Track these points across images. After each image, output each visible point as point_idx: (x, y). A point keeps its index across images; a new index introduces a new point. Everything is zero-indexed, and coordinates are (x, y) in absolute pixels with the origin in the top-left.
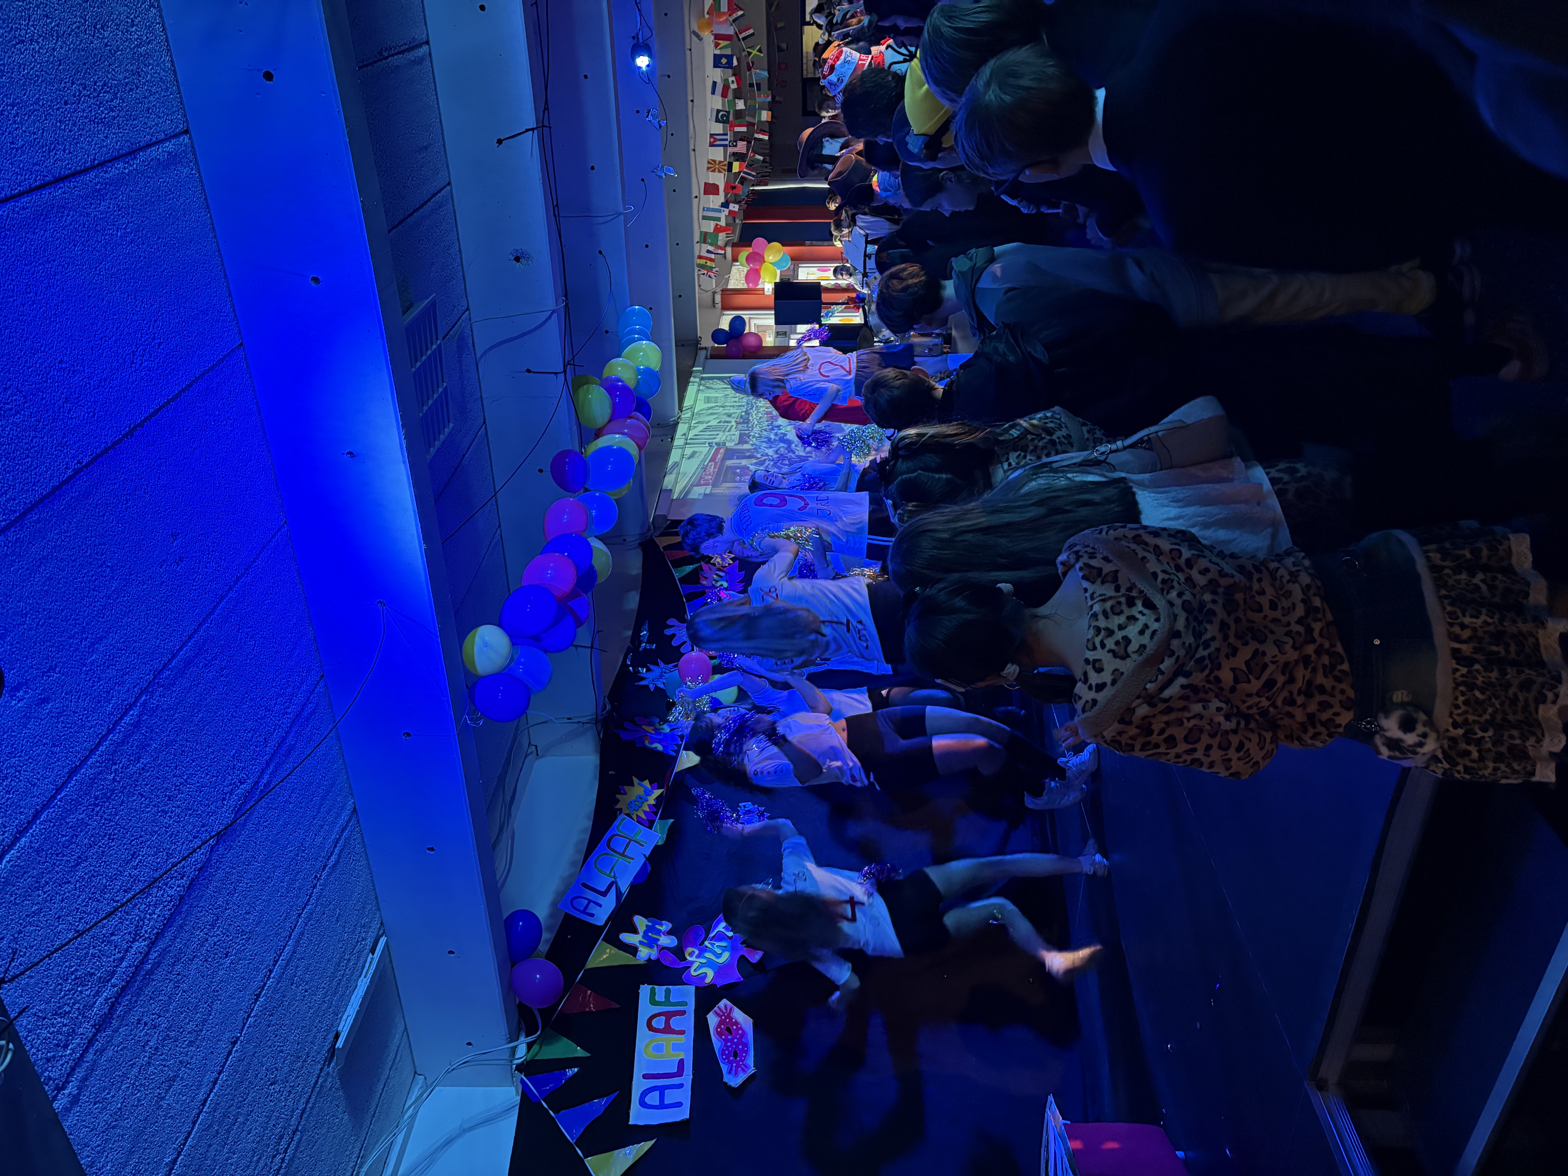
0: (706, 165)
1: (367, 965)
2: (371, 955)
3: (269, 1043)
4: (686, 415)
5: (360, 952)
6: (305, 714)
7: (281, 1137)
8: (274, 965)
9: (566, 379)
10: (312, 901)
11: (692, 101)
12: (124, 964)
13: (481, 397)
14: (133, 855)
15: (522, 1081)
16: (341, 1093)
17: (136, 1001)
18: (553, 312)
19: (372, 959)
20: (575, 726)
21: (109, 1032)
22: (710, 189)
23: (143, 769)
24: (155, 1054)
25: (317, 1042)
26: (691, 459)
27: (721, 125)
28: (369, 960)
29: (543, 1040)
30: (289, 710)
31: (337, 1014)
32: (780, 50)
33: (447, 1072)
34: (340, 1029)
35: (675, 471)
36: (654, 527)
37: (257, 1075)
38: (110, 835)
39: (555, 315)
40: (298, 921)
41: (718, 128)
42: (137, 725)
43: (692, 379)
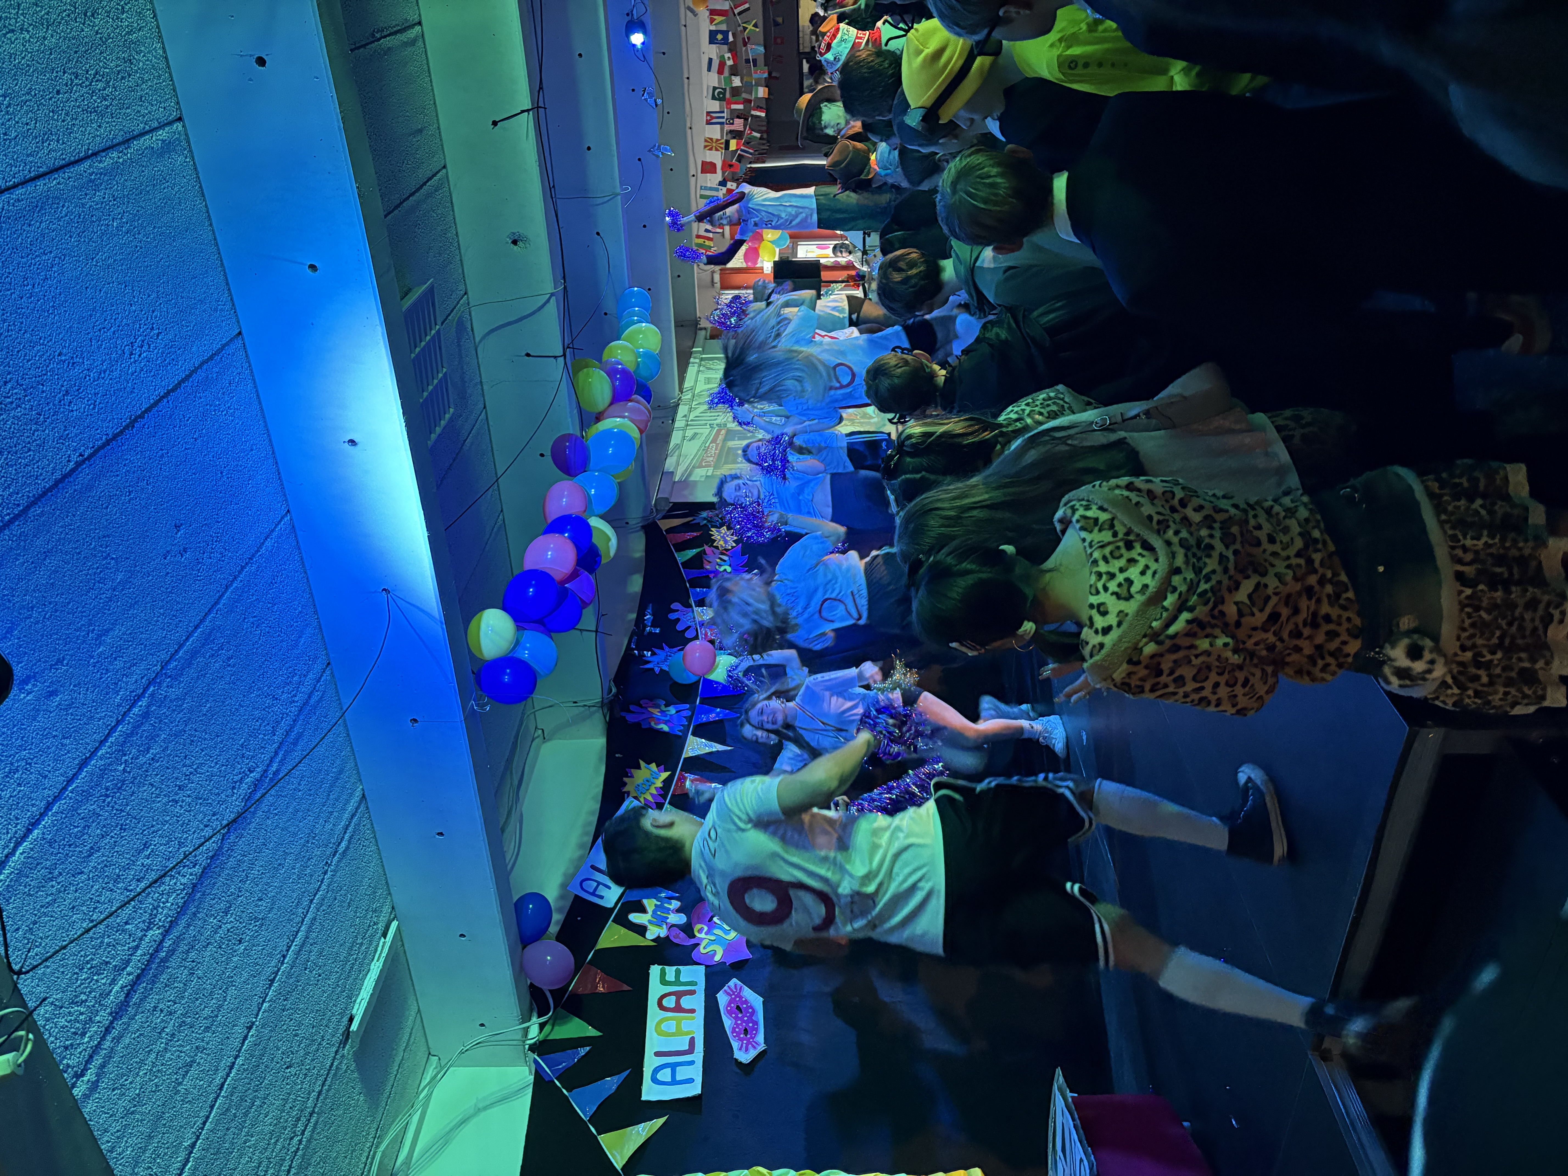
0: (703, 144)
1: (379, 949)
2: (382, 939)
3: (285, 1027)
4: (687, 396)
5: (372, 936)
6: (312, 701)
7: (298, 1119)
8: (288, 951)
9: (565, 363)
10: (323, 887)
11: (688, 78)
12: (139, 952)
13: (481, 382)
14: (145, 845)
15: (535, 1061)
16: (356, 1075)
17: (151, 989)
18: (552, 295)
19: (384, 943)
20: (582, 709)
21: (125, 1020)
22: (708, 168)
23: (153, 759)
24: (171, 1041)
25: (332, 1025)
26: (692, 441)
27: (717, 102)
28: (381, 944)
29: (555, 1021)
30: (296, 699)
31: (351, 998)
32: (776, 24)
33: (462, 1053)
34: (354, 1012)
35: (676, 454)
36: (657, 510)
37: (273, 1059)
38: (122, 825)
39: (553, 298)
40: (310, 907)
41: (715, 106)
42: (146, 715)
43: (692, 360)
